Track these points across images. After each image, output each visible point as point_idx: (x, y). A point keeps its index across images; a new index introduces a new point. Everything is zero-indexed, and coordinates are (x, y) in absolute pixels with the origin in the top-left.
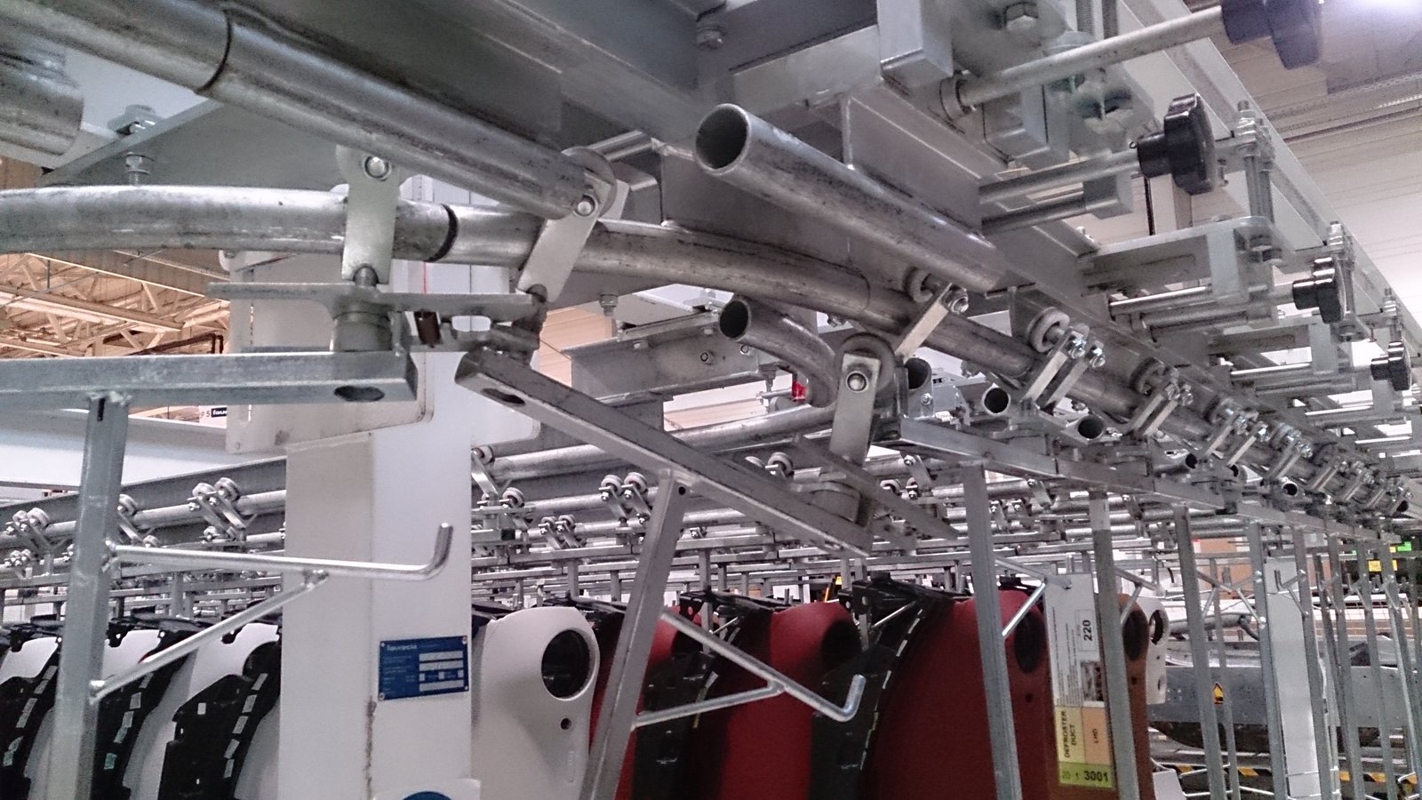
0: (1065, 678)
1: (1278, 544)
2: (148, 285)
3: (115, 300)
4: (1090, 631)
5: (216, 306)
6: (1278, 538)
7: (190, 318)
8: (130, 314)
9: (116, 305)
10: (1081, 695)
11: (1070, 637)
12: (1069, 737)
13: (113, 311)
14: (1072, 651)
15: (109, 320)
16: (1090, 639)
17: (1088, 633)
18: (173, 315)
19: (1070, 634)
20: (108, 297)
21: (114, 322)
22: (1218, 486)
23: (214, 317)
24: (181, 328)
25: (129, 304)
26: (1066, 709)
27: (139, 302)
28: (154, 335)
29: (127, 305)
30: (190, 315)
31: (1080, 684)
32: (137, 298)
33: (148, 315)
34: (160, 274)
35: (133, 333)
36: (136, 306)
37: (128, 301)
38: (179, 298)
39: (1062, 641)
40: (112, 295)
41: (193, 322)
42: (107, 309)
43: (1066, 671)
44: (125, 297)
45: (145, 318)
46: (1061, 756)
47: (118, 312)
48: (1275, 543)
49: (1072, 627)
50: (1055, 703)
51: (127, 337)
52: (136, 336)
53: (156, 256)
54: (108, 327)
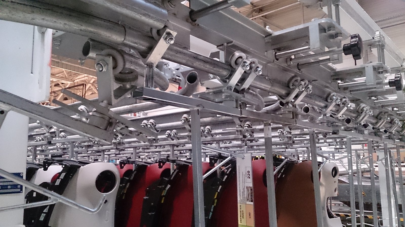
0: (241, 192)
1: (378, 146)
2: (65, 70)
3: (57, 74)
4: (249, 175)
5: (83, 76)
6: (377, 144)
7: (77, 79)
8: (60, 78)
9: (57, 75)
10: (246, 199)
11: (244, 177)
12: (242, 215)
13: (57, 77)
14: (244, 183)
15: (55, 80)
16: (250, 178)
17: (249, 176)
18: (71, 78)
19: (244, 176)
20: (55, 73)
21: (56, 80)
22: (330, 124)
23: (83, 79)
24: (74, 82)
25: (60, 75)
26: (241, 204)
27: (63, 75)
28: (68, 84)
29: (59, 76)
30: (77, 78)
31: (246, 196)
32: (62, 74)
33: (66, 79)
34: (66, 67)
35: (62, 83)
36: (62, 76)
37: (60, 74)
38: (73, 74)
39: (241, 179)
40: (56, 73)
41: (78, 80)
42: (54, 77)
43: (242, 191)
44: (59, 73)
45: (64, 79)
46: (239, 223)
47: (57, 78)
48: (377, 146)
49: (244, 174)
50: (238, 202)
51: (61, 85)
52: (63, 84)
53: (65, 61)
54: (54, 81)
